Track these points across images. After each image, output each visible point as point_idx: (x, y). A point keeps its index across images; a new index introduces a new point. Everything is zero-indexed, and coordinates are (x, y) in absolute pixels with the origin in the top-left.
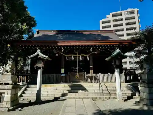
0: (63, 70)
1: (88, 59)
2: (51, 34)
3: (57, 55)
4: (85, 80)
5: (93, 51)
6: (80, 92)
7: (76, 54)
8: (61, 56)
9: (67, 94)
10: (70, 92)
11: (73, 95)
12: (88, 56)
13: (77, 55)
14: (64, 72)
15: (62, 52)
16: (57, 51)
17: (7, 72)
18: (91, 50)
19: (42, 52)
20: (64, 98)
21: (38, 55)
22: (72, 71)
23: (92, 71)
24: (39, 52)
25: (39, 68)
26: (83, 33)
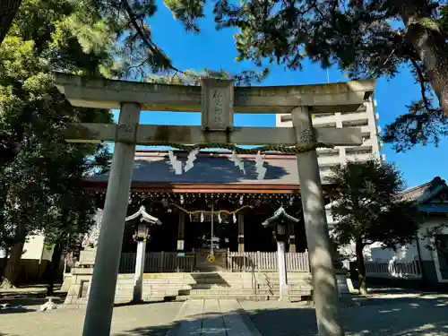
0: (181, 245)
1: (235, 220)
2: (154, 159)
3: (170, 211)
4: (227, 266)
5: (244, 204)
6: (215, 287)
7: (210, 209)
8: (177, 213)
9: (188, 291)
10: (194, 287)
11: (200, 292)
12: (234, 213)
13: (213, 212)
14: (182, 248)
15: (180, 205)
16: (169, 202)
17: (92, 246)
18: (241, 202)
19: (147, 211)
20: (183, 297)
21: (141, 216)
22: (200, 246)
23: (241, 247)
24: (142, 210)
25: (141, 239)
26: (226, 158)
